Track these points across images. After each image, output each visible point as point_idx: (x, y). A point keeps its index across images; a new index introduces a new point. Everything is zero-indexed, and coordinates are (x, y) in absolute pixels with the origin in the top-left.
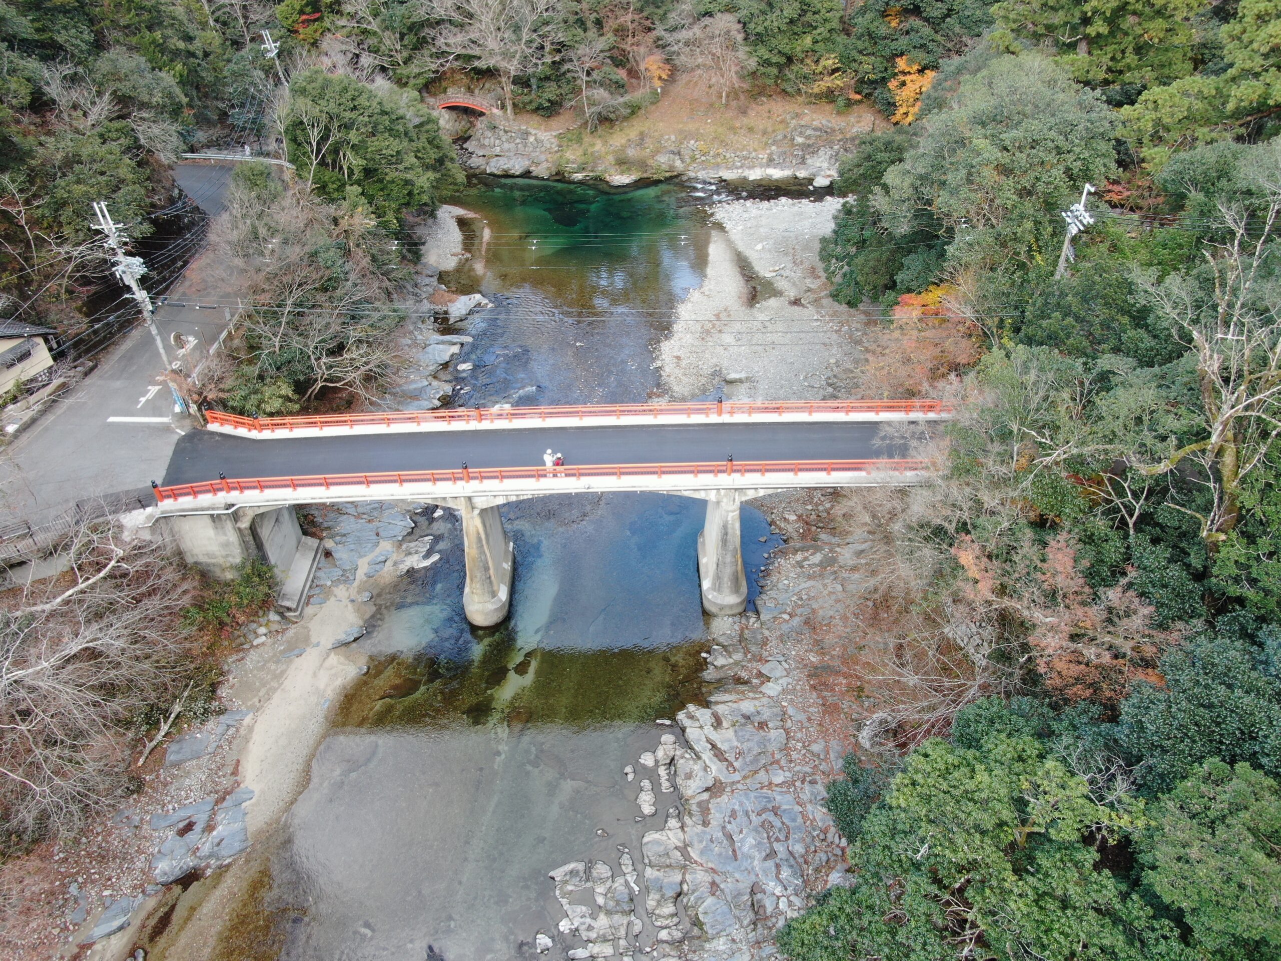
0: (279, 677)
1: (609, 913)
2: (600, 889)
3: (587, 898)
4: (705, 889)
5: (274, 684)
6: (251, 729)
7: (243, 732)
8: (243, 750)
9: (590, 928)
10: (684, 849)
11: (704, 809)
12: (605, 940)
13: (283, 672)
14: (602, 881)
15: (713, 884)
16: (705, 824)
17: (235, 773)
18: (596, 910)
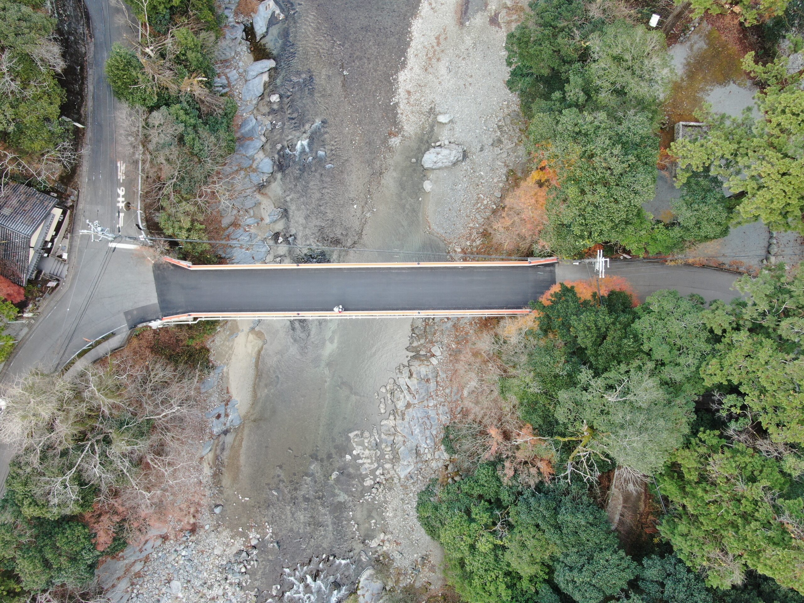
0: (231, 348)
1: (369, 450)
2: (366, 441)
3: (361, 444)
4: (401, 443)
5: (231, 352)
6: (228, 373)
7: (225, 375)
8: (228, 382)
9: (363, 454)
10: (395, 427)
11: (403, 414)
12: (368, 458)
13: (232, 346)
14: (367, 438)
15: (404, 441)
16: (403, 419)
17: (228, 392)
18: (365, 448)
